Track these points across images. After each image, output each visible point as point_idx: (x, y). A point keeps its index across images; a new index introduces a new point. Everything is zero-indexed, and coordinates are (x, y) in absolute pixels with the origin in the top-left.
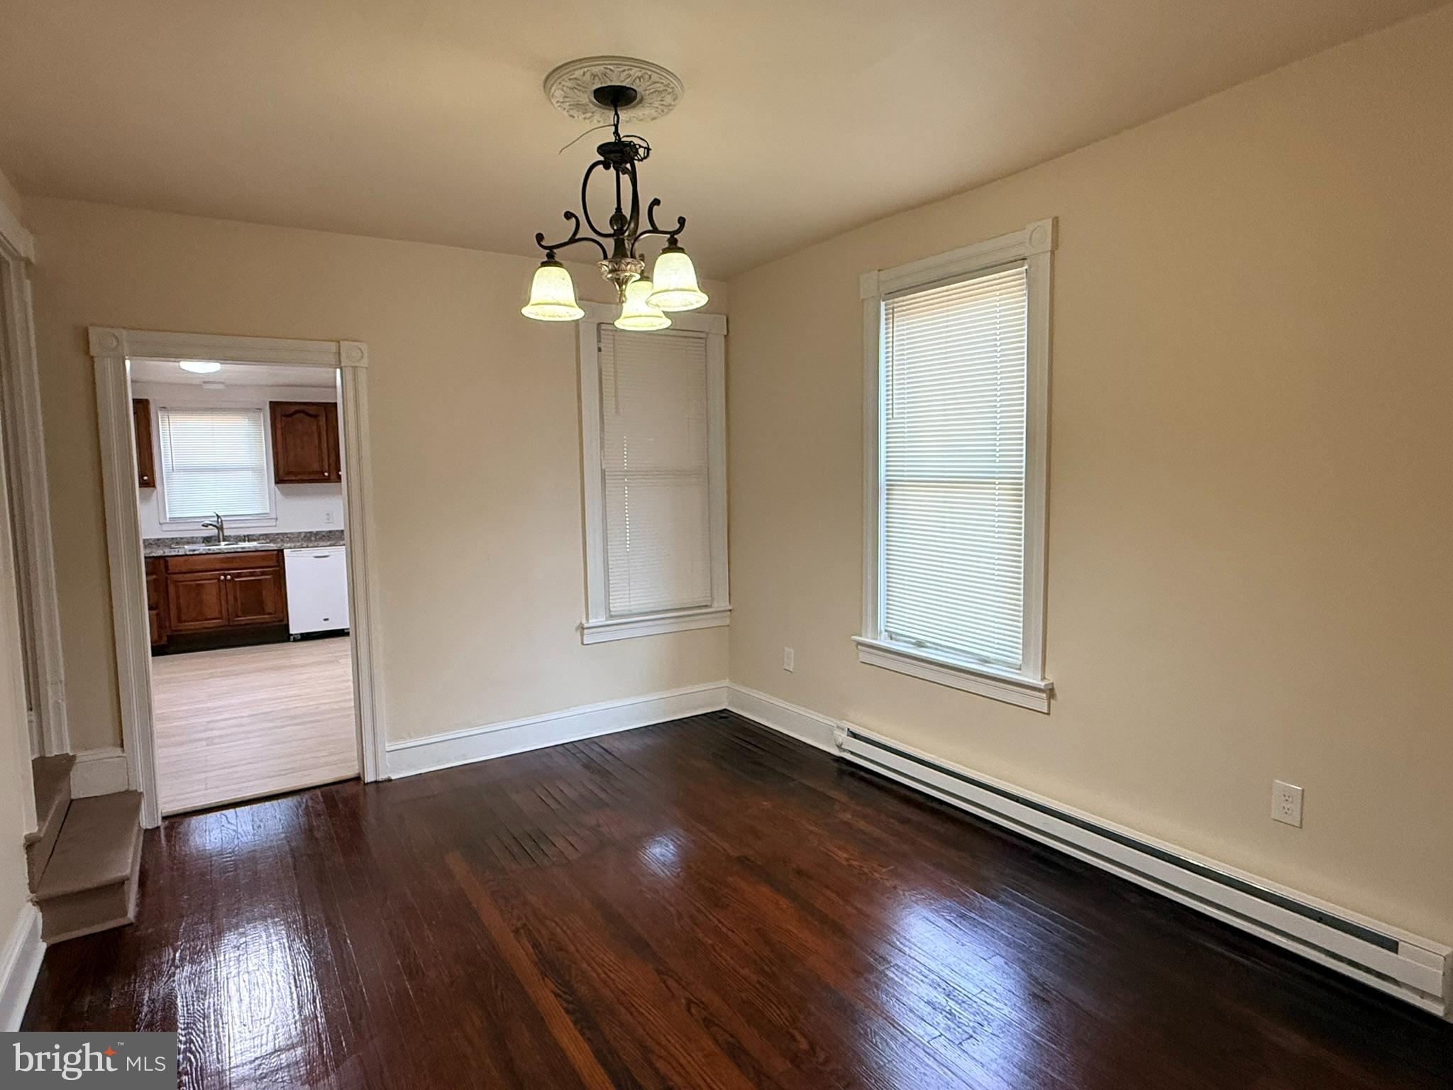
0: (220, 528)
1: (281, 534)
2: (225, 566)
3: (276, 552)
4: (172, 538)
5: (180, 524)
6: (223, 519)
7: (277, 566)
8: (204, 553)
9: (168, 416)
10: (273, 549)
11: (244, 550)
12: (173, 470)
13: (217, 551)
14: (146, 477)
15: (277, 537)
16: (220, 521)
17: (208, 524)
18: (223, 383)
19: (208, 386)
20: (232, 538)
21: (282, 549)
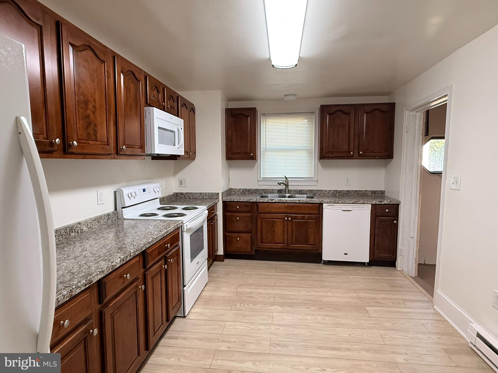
0: (287, 185)
1: (319, 190)
2: (288, 211)
3: (319, 204)
4: (263, 190)
5: (267, 182)
6: (288, 180)
7: (318, 214)
8: (277, 202)
9: (266, 119)
10: (316, 202)
11: (300, 202)
12: (266, 150)
13: (285, 202)
14: (252, 154)
15: (317, 192)
16: (287, 181)
17: (280, 182)
18: (295, 95)
19: (287, 98)
20: (292, 191)
21: (322, 202)
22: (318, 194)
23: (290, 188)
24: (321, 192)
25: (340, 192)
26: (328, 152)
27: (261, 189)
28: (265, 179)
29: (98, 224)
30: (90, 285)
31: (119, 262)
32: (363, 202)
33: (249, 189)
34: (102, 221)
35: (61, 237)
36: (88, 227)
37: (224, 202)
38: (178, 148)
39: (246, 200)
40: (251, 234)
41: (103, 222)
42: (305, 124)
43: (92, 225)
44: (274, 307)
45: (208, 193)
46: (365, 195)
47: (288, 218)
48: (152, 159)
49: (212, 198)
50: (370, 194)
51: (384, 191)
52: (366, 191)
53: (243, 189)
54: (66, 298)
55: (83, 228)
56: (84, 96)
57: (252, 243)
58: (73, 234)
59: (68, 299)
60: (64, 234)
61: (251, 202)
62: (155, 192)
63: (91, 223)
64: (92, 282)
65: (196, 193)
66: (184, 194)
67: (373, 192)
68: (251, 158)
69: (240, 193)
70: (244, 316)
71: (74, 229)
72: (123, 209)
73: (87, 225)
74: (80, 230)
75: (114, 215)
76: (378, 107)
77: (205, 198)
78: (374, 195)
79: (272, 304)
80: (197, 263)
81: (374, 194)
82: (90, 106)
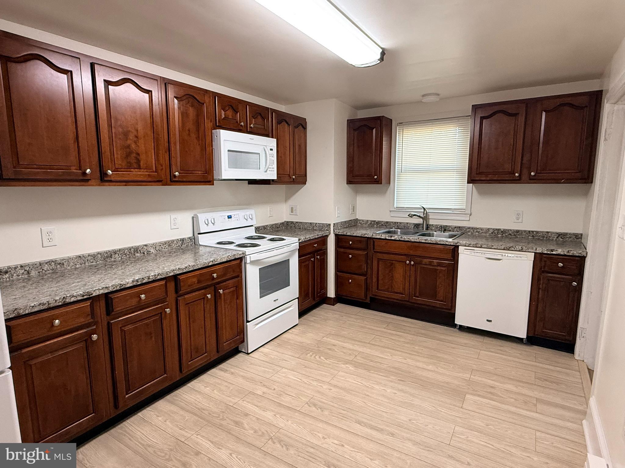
0: (425, 218)
1: (473, 228)
2: (411, 252)
3: (453, 247)
4: (395, 223)
5: (402, 212)
6: (427, 211)
7: (451, 260)
8: (398, 239)
9: (403, 129)
10: (450, 244)
11: (427, 242)
12: (401, 171)
13: (407, 240)
14: (376, 177)
15: (468, 230)
16: (425, 213)
17: (412, 214)
18: (438, 95)
19: (425, 100)
20: (433, 227)
21: (457, 245)
22: (469, 233)
23: (431, 222)
24: (475, 231)
25: (504, 232)
26: (480, 173)
27: (392, 222)
28: (400, 209)
29: (169, 248)
30: (89, 297)
31: (131, 282)
32: (520, 248)
33: (378, 221)
34: (173, 245)
35: (124, 256)
36: (156, 250)
37: (337, 236)
38: (266, 172)
39: (360, 234)
40: (366, 277)
41: (175, 246)
42: (457, 133)
43: (162, 248)
44: (347, 365)
45: (318, 223)
46: (545, 238)
47: (410, 262)
48: (249, 183)
49: (322, 230)
50: (555, 237)
51: (582, 235)
52: (548, 232)
53: (371, 221)
54: (59, 303)
55: (150, 250)
56: (122, 128)
57: (367, 289)
58: (138, 255)
59: (60, 304)
60: (128, 253)
61: (366, 237)
62: (247, 220)
63: (160, 246)
64: (92, 294)
65: (306, 223)
66: (295, 223)
67: (560, 235)
68: (375, 182)
69: (367, 225)
70: (306, 367)
71: (140, 250)
72: (199, 235)
73: (156, 248)
74: (146, 252)
75: (190, 240)
76: (568, 100)
77: (315, 229)
78: (561, 240)
79: (347, 362)
80: (275, 301)
81: (561, 238)
82: (131, 136)
